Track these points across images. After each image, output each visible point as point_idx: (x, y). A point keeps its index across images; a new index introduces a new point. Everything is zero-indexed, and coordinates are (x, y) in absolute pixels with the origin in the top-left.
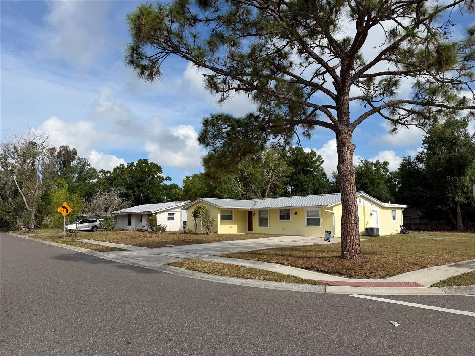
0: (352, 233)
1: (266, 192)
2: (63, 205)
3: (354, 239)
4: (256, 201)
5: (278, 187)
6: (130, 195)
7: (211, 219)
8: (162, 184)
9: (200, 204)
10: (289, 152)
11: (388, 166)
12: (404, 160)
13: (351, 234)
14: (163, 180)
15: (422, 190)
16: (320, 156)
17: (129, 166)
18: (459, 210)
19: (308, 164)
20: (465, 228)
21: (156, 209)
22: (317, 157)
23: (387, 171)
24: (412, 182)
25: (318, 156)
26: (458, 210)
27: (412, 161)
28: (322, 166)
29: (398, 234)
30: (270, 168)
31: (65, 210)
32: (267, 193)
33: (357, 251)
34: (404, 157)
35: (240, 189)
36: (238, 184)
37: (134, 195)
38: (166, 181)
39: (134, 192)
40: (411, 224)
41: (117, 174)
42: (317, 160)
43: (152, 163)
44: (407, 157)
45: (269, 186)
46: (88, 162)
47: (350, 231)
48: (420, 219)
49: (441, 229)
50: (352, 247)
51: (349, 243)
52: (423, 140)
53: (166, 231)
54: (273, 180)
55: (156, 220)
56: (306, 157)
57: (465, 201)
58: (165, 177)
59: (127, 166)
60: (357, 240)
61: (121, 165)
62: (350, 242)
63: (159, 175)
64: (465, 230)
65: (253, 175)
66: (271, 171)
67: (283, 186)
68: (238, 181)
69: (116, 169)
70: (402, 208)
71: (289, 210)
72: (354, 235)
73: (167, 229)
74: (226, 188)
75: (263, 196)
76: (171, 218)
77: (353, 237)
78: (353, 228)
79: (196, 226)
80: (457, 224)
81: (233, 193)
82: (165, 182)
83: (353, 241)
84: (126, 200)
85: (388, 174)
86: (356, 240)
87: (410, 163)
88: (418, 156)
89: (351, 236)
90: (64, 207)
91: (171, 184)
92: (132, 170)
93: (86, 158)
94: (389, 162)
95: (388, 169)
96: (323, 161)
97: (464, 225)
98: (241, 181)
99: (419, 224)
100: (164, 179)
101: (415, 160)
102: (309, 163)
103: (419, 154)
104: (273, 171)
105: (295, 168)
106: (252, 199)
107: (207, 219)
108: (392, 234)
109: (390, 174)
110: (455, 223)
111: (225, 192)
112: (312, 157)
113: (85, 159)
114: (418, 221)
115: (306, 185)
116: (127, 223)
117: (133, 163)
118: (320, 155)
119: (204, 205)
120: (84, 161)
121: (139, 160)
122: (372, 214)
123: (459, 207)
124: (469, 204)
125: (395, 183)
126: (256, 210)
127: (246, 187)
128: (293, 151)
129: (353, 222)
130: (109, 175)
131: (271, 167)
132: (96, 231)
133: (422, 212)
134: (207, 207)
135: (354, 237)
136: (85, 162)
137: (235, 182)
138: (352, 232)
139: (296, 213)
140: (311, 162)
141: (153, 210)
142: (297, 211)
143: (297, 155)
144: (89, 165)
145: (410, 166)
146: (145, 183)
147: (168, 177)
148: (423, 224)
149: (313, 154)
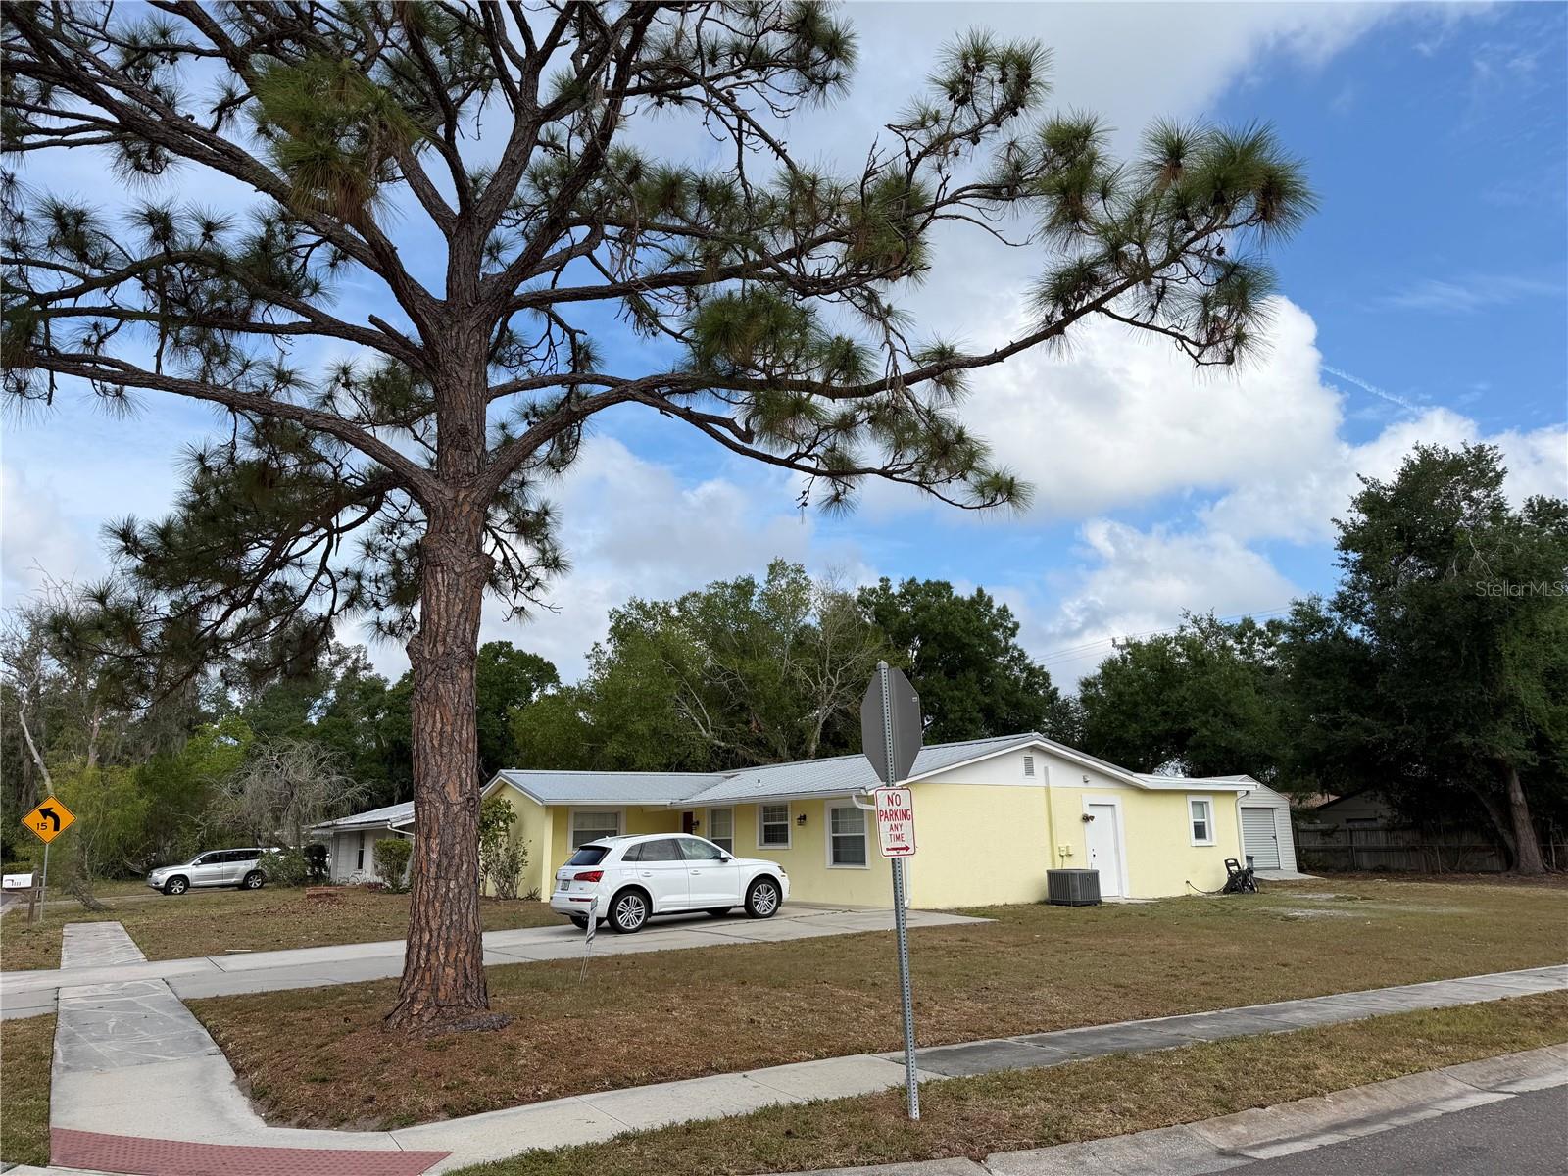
0: (427, 917)
2: (44, 806)
3: (434, 944)
4: (732, 777)
10: (902, 600)
13: (423, 922)
16: (1005, 609)
18: (1519, 796)
20: (1550, 863)
22: (994, 611)
25: (997, 609)
26: (1513, 795)
27: (1323, 615)
28: (1016, 641)
29: (1216, 892)
30: (817, 655)
31: (50, 821)
34: (1297, 603)
35: (707, 731)
40: (1359, 850)
43: (521, 652)
44: (1303, 603)
48: (1389, 829)
49: (1467, 868)
52: (1339, 539)
54: (834, 699)
57: (1534, 760)
60: (448, 946)
64: (1548, 871)
70: (1237, 793)
71: (786, 808)
72: (434, 925)
74: (644, 730)
78: (432, 894)
80: (1517, 851)
81: (676, 750)
86: (442, 949)
87: (1320, 623)
88: (1340, 595)
90: (46, 813)
96: (1017, 626)
97: (1545, 852)
99: (1387, 850)
101: (1332, 610)
103: (1345, 588)
110: (1511, 843)
111: (644, 747)
113: (360, 648)
114: (1381, 840)
116: (355, 860)
118: (1005, 606)
122: (1087, 819)
123: (1516, 784)
124: (1548, 770)
126: (701, 809)
127: (730, 725)
128: (914, 595)
129: (433, 870)
133: (1392, 803)
134: (518, 803)
135: (435, 934)
136: (357, 659)
139: (803, 818)
141: (398, 815)
142: (805, 810)
144: (369, 668)
145: (1319, 634)
148: (1400, 850)
149: (981, 600)
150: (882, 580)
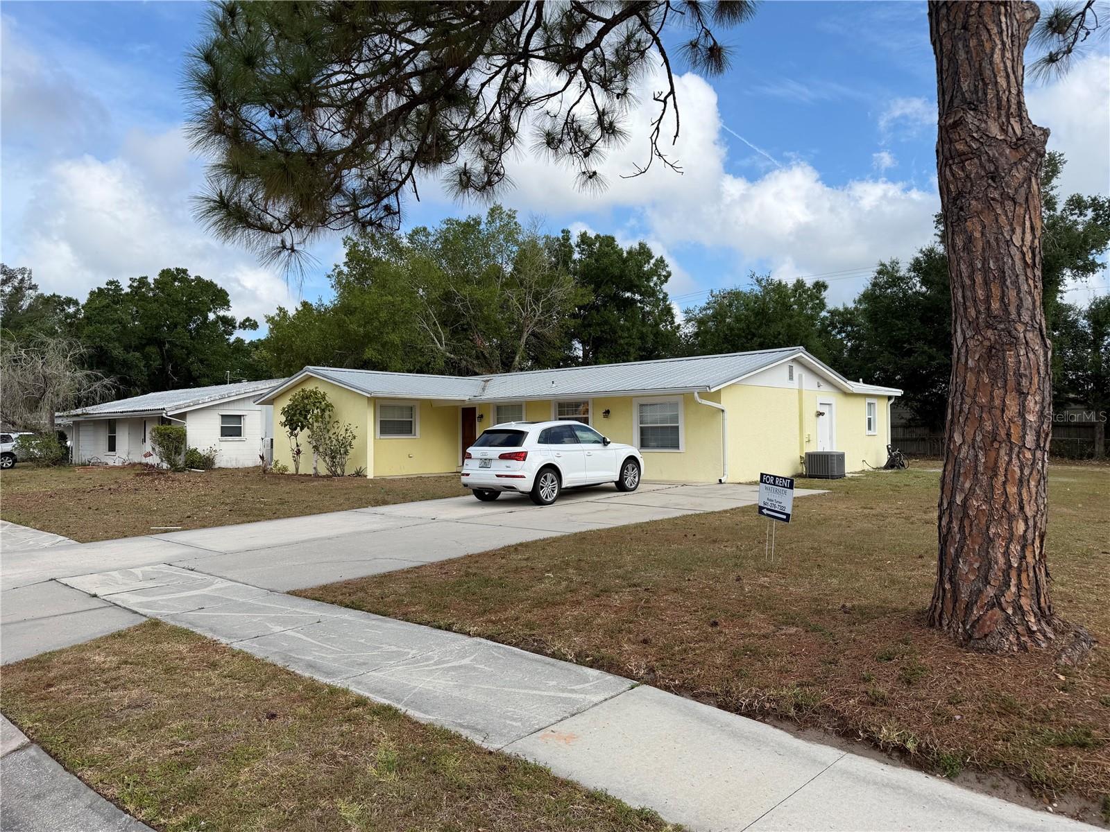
1: (514, 358)
3: (1030, 536)
4: (488, 381)
5: (550, 343)
6: (137, 366)
7: (343, 432)
8: (232, 339)
9: (310, 387)
10: (578, 249)
11: (824, 294)
12: (879, 273)
13: (1014, 508)
14: (234, 327)
15: (926, 351)
16: (661, 261)
17: (136, 287)
19: (631, 281)
21: (181, 402)
22: (653, 261)
23: (822, 305)
24: (899, 329)
25: (657, 260)
27: (901, 274)
28: (665, 287)
29: (881, 468)
30: (526, 288)
32: (517, 358)
33: (1043, 604)
34: (881, 265)
35: (441, 344)
36: (436, 333)
37: (147, 366)
38: (241, 330)
39: (147, 357)
41: (96, 309)
42: (654, 272)
43: (198, 279)
44: (888, 264)
45: (523, 340)
46: (30, 279)
47: (1012, 490)
50: (1019, 586)
51: (1001, 560)
52: (936, 216)
53: (216, 466)
54: (536, 324)
55: (182, 437)
56: (625, 261)
58: (239, 319)
59: (131, 286)
61: (110, 283)
62: (1006, 554)
63: (221, 313)
65: (478, 305)
66: (529, 299)
67: (561, 341)
68: (435, 324)
69: (97, 295)
70: (890, 398)
71: (586, 403)
72: (1029, 511)
73: (220, 462)
74: (397, 341)
75: (507, 366)
76: (232, 428)
77: (1026, 520)
78: (1027, 472)
79: (299, 452)
81: (420, 358)
82: (239, 334)
83: (1024, 548)
84: (96, 376)
85: (823, 314)
86: (1037, 543)
87: (895, 281)
88: (917, 260)
89: (1011, 518)
91: (259, 340)
92: (144, 298)
93: (24, 269)
94: (827, 283)
95: (826, 300)
96: (669, 274)
98: (444, 324)
100: (237, 325)
101: (909, 270)
102: (633, 277)
103: (921, 256)
104: (536, 298)
105: (595, 291)
106: (476, 374)
107: (328, 431)
108: (866, 468)
109: (828, 315)
111: (396, 355)
112: (640, 262)
113: (23, 271)
115: (623, 338)
116: (104, 444)
117: (146, 278)
118: (661, 257)
119: (321, 390)
120: (20, 277)
121: (163, 271)
122: (820, 414)
125: (839, 337)
126: (486, 405)
127: (459, 341)
128: (589, 246)
130: (72, 310)
131: (530, 287)
132: (12, 467)
133: (912, 408)
134: (332, 397)
135: (1031, 523)
136: (22, 280)
137: (425, 326)
138: (1020, 494)
139: (607, 412)
140: (638, 276)
141: (171, 405)
142: (609, 406)
143: (601, 255)
144: (34, 287)
145: (895, 289)
146: (178, 333)
147: (248, 320)
149: (644, 252)
150: (563, 231)
